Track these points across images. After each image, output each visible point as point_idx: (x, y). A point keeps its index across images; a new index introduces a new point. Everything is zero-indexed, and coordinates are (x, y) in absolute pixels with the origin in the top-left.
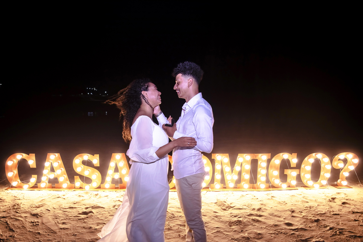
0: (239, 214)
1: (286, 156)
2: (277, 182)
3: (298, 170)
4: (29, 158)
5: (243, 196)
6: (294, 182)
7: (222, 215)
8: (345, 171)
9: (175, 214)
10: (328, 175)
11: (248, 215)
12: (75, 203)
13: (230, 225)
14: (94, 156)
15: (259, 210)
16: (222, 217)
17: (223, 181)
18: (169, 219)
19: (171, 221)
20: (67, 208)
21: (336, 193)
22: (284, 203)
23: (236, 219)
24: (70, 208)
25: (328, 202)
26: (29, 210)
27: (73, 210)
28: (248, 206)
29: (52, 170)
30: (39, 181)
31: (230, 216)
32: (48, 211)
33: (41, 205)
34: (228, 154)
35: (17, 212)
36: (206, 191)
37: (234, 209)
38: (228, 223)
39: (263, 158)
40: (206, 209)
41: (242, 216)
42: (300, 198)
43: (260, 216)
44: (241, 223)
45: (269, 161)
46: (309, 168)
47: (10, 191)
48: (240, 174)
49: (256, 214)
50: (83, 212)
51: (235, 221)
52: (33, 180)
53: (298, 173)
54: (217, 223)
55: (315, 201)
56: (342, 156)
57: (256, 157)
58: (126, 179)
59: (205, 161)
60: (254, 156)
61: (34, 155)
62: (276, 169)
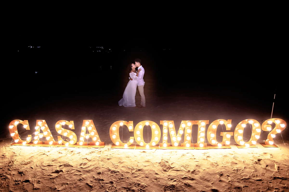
0: (175, 177)
1: (222, 122)
2: (214, 142)
3: (232, 133)
4: (24, 123)
5: (183, 155)
6: (228, 143)
7: (161, 178)
8: (273, 133)
9: (125, 175)
10: (258, 137)
11: (183, 178)
12: (53, 160)
13: (165, 189)
14: (70, 122)
15: (193, 172)
16: (161, 180)
17: (169, 140)
18: (118, 180)
19: (119, 183)
20: (46, 166)
21: (263, 153)
22: (216, 165)
23: (171, 183)
24: (48, 166)
25: (255, 163)
26: (19, 167)
27: (50, 168)
28: (185, 167)
31: (167, 179)
32: (32, 169)
33: (29, 162)
35: (9, 170)
36: (155, 149)
37: (173, 170)
38: (163, 187)
39: (202, 124)
40: (150, 170)
41: (177, 180)
42: (230, 159)
43: (193, 179)
44: (174, 188)
45: (207, 126)
46: (241, 132)
47: (13, 146)
48: (183, 136)
49: (190, 177)
50: (56, 171)
51: (170, 186)
53: (233, 135)
54: (155, 187)
55: (244, 162)
56: (270, 121)
57: (196, 123)
58: (95, 139)
59: (154, 126)
60: (195, 122)
61: (27, 121)
62: (214, 132)
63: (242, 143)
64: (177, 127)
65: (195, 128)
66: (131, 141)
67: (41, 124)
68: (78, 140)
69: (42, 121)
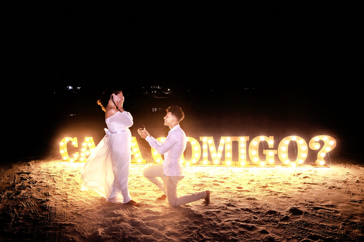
1: (262, 138)
3: (276, 151)
4: (74, 141)
6: (272, 161)
8: (322, 152)
17: (210, 158)
25: (292, 176)
28: (219, 176)
29: (88, 148)
30: (80, 156)
34: (212, 137)
37: (207, 178)
39: (242, 140)
48: (224, 152)
52: (76, 155)
53: (277, 153)
56: (317, 138)
57: (236, 139)
58: (137, 156)
59: (193, 142)
60: (234, 138)
62: (255, 149)
63: (287, 162)
64: (217, 144)
65: (235, 144)
67: (89, 141)
69: (90, 138)
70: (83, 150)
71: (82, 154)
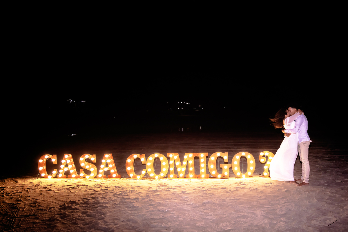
1: (219, 154)
2: (214, 173)
3: (230, 165)
4: (53, 158)
6: (226, 173)
14: (92, 155)
17: (176, 172)
29: (67, 165)
30: (58, 173)
34: (178, 153)
39: (202, 156)
45: (207, 158)
46: (237, 163)
47: (40, 179)
48: (187, 167)
52: (55, 172)
53: (230, 167)
58: (112, 171)
59: (162, 158)
60: (196, 154)
61: (56, 155)
62: (214, 164)
63: (239, 174)
64: (182, 159)
65: (197, 160)
66: (143, 172)
67: (67, 158)
68: (98, 173)
69: (69, 156)
70: (62, 166)
71: (61, 171)
